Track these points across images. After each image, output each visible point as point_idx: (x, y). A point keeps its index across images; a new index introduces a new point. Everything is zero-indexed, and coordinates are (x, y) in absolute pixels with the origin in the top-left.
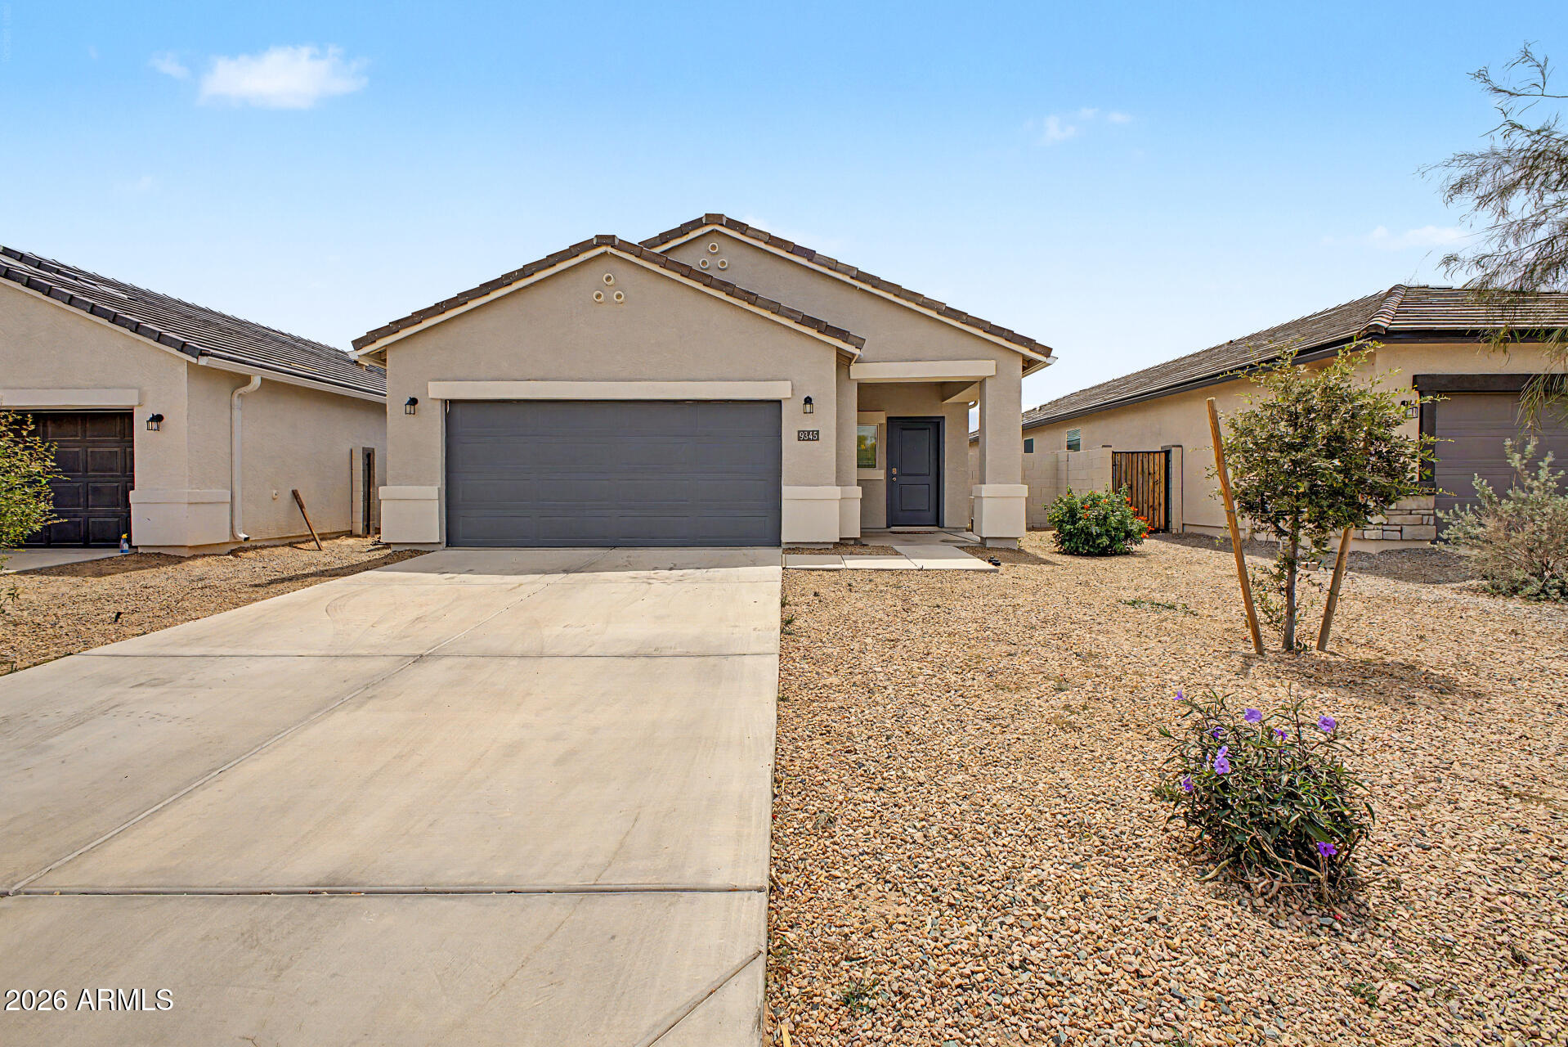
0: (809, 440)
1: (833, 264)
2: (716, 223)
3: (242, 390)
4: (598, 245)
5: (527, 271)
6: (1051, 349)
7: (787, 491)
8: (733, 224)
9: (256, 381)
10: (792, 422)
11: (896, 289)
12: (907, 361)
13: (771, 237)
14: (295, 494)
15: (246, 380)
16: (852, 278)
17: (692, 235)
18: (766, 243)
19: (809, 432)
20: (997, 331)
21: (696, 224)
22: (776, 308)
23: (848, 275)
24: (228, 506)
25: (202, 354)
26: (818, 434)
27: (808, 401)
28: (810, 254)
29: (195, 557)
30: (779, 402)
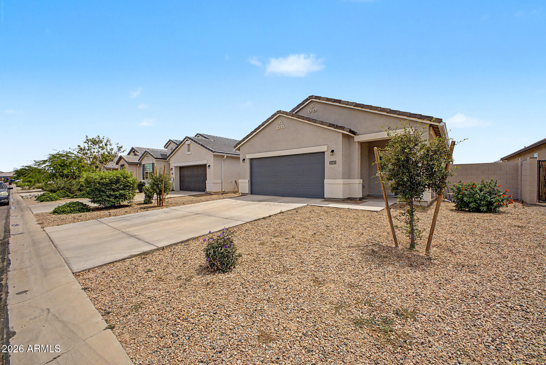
0: (333, 164)
1: (347, 103)
2: (311, 99)
3: (224, 159)
4: (277, 114)
5: (263, 124)
6: (442, 119)
7: (326, 181)
8: (316, 97)
9: (225, 157)
10: (328, 158)
11: (371, 107)
12: (376, 132)
13: (327, 98)
14: (236, 181)
15: (224, 156)
16: (354, 106)
17: (306, 104)
18: (326, 101)
19: (333, 161)
20: (413, 116)
21: (307, 100)
22: (322, 123)
23: (352, 106)
24: (221, 184)
25: (214, 152)
26: (336, 162)
27: (333, 151)
28: (339, 101)
29: (215, 194)
30: (324, 152)
